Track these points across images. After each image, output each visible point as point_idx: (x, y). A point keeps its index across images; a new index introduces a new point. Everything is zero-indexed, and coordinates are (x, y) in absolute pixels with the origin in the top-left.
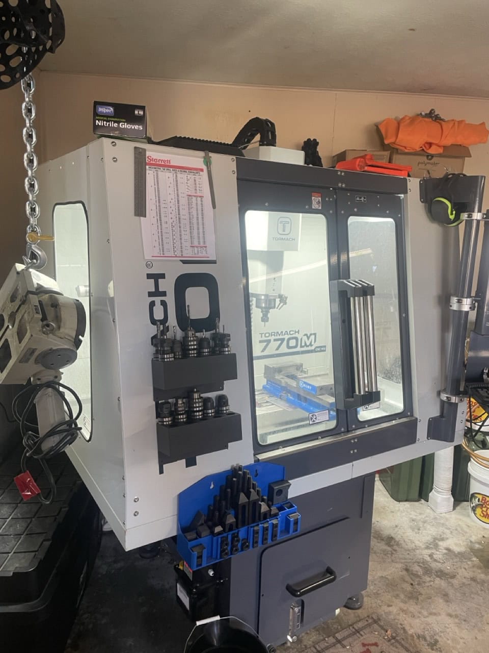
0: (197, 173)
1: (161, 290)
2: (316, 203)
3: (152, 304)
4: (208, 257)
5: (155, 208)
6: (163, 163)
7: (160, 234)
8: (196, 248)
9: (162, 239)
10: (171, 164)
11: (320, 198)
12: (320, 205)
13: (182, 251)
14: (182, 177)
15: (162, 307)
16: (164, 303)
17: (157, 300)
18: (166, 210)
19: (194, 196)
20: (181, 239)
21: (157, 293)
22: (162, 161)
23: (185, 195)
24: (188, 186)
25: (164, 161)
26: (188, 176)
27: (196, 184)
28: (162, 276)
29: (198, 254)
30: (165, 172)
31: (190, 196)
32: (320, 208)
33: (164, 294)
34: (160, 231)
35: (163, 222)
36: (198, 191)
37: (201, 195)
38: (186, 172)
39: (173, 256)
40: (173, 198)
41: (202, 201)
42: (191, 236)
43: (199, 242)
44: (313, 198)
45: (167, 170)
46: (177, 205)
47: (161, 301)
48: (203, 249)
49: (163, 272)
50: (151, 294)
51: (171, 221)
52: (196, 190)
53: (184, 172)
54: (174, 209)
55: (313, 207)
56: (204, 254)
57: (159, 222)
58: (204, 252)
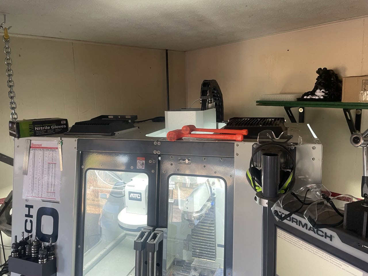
0: (54, 150)
1: (31, 214)
2: (140, 165)
3: (26, 221)
4: (55, 199)
5: (32, 170)
6: (38, 146)
7: (32, 185)
8: (49, 193)
9: (33, 187)
10: (42, 146)
11: (144, 161)
12: (144, 166)
13: (42, 195)
14: (47, 153)
15: (30, 223)
16: (31, 221)
17: (29, 219)
18: (36, 171)
19: (52, 163)
20: (42, 187)
21: (28, 216)
22: (38, 145)
23: (47, 163)
24: (49, 158)
25: (39, 145)
26: (50, 152)
27: (53, 156)
28: (32, 207)
29: (50, 196)
30: (39, 151)
31: (49, 163)
32: (144, 168)
33: (32, 216)
34: (33, 182)
35: (35, 178)
36: (54, 160)
37: (55, 162)
38: (49, 150)
39: (37, 196)
40: (41, 165)
41: (55, 166)
42: (48, 186)
43: (51, 190)
44: (138, 161)
45: (40, 149)
46: (42, 168)
47: (30, 220)
48: (53, 194)
49: (32, 205)
50: (26, 216)
51: (39, 177)
52: (53, 160)
53: (48, 150)
54: (41, 171)
55: (137, 168)
56: (53, 197)
57: (33, 178)
58: (53, 196)
